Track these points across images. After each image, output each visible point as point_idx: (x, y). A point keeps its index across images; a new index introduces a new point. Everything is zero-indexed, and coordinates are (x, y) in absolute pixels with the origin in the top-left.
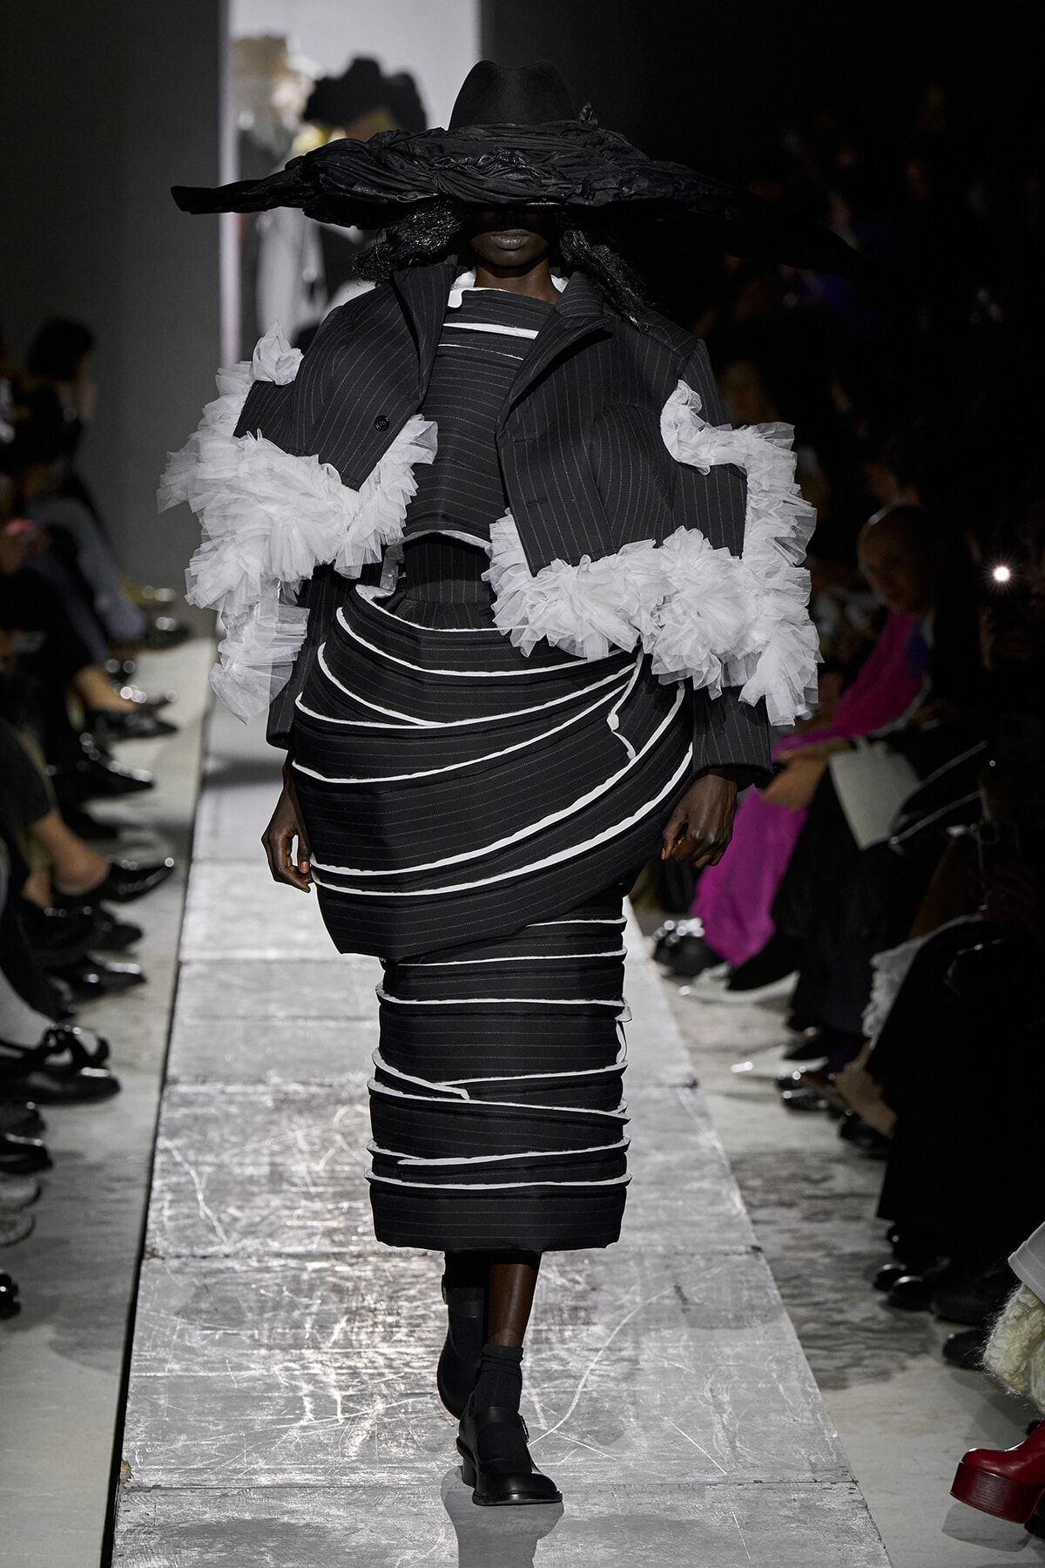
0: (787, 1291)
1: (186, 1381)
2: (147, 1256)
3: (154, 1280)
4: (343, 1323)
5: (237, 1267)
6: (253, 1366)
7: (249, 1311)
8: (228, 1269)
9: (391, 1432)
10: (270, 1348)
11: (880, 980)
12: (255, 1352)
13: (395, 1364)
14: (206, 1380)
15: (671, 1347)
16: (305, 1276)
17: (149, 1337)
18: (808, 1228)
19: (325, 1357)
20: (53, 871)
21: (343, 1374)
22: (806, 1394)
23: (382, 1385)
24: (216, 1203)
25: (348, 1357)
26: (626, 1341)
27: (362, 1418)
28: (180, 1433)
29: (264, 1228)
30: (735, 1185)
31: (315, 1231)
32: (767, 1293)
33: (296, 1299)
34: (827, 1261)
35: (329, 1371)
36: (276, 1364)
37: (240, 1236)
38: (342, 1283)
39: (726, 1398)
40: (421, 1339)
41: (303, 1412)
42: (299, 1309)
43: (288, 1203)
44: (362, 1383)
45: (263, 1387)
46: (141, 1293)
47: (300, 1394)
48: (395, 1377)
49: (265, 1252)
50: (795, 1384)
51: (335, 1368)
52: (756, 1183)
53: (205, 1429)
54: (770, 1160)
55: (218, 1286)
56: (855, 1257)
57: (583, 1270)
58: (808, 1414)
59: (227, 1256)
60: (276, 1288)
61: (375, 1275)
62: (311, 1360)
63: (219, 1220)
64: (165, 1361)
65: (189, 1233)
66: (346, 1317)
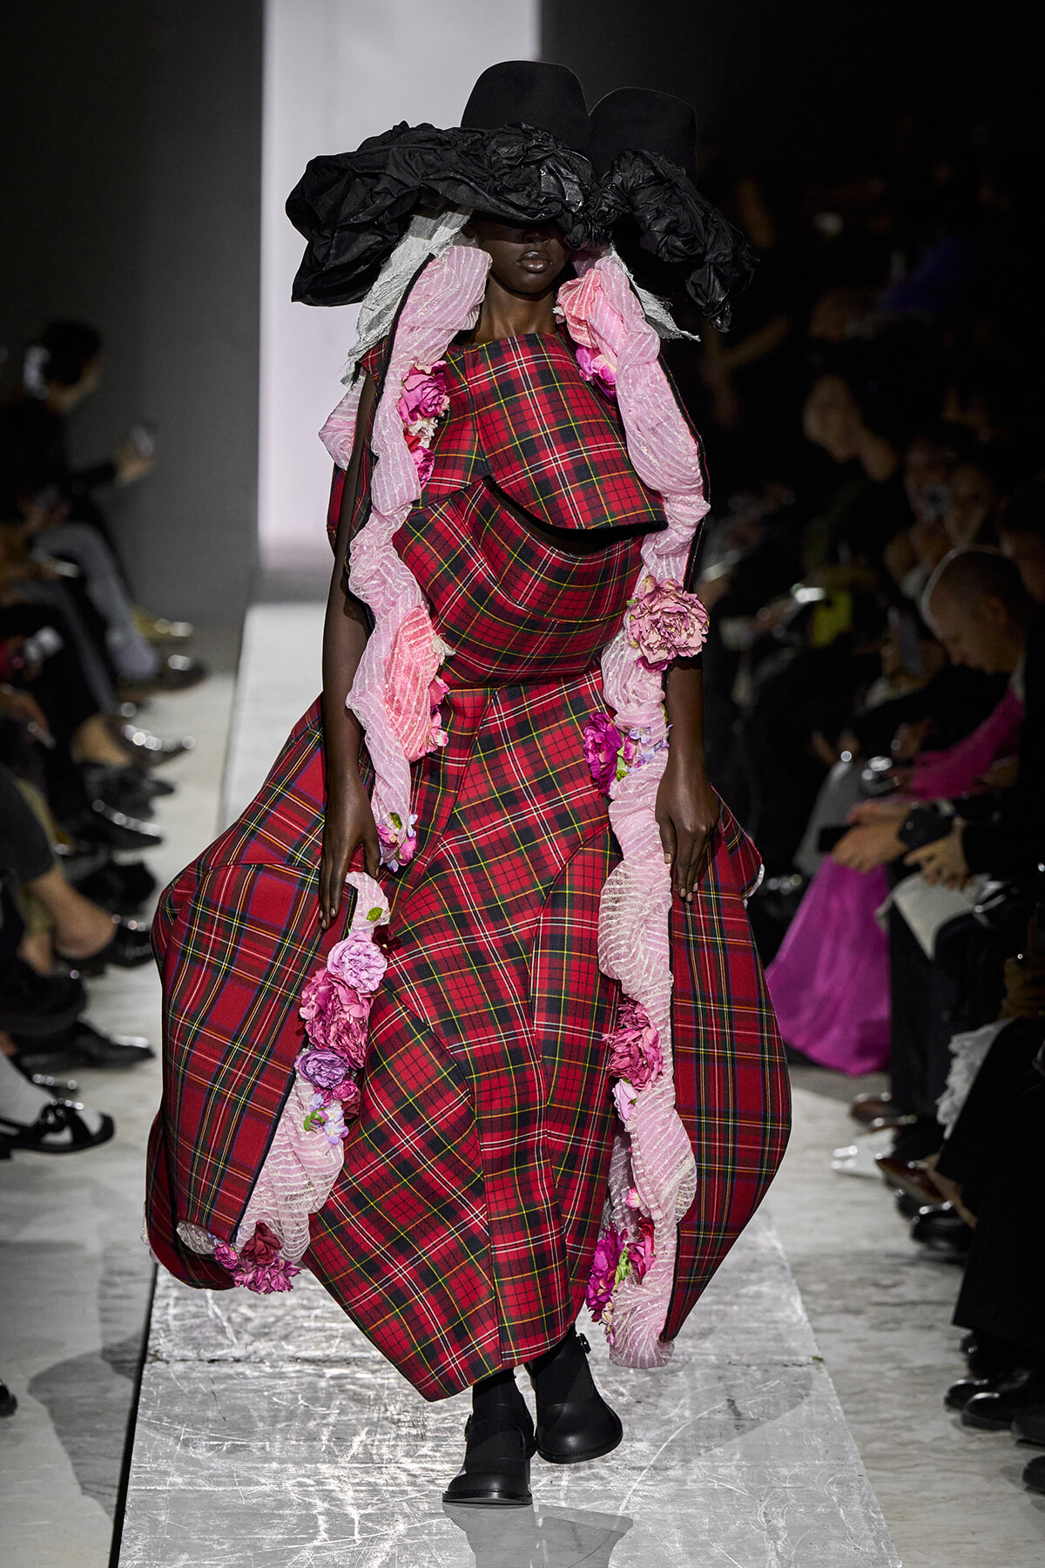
0: (851, 1407)
1: (190, 1495)
2: (149, 1358)
3: (157, 1385)
4: (363, 1436)
5: (248, 1372)
6: (263, 1481)
7: (260, 1421)
8: (238, 1374)
9: (413, 1554)
10: (282, 1461)
11: (958, 1066)
12: (266, 1465)
13: (419, 1481)
14: (211, 1495)
15: (722, 1466)
16: (323, 1384)
17: (150, 1447)
18: (875, 1337)
19: (342, 1472)
20: (54, 932)
21: (362, 1491)
22: (869, 1520)
23: (404, 1504)
24: (226, 1302)
25: (367, 1473)
26: (673, 1459)
27: (382, 1539)
28: (182, 1551)
29: (279, 1330)
30: (796, 1289)
31: (334, 1333)
32: (829, 1409)
33: (311, 1407)
34: (896, 1374)
35: (346, 1487)
36: (288, 1479)
37: (252, 1338)
38: (363, 1391)
39: (781, 1523)
40: (448, 1454)
41: (317, 1532)
42: (315, 1420)
43: (305, 1302)
44: (383, 1502)
45: (274, 1503)
46: (142, 1399)
47: (314, 1512)
48: (418, 1495)
49: (278, 1356)
50: (857, 1508)
51: (353, 1484)
52: (818, 1287)
53: (211, 1549)
54: (834, 1262)
55: (227, 1393)
56: (927, 1369)
57: (628, 1381)
58: (872, 1543)
59: (237, 1360)
60: (290, 1396)
61: (399, 1384)
62: (326, 1476)
63: (229, 1320)
64: (167, 1473)
65: (195, 1334)
66: (366, 1429)
